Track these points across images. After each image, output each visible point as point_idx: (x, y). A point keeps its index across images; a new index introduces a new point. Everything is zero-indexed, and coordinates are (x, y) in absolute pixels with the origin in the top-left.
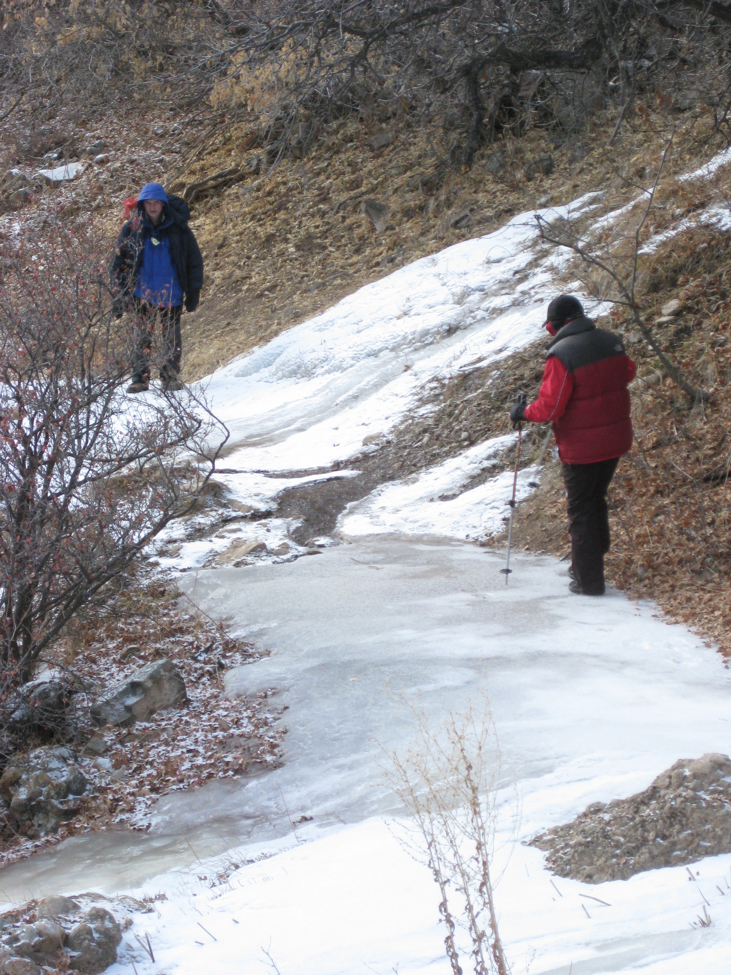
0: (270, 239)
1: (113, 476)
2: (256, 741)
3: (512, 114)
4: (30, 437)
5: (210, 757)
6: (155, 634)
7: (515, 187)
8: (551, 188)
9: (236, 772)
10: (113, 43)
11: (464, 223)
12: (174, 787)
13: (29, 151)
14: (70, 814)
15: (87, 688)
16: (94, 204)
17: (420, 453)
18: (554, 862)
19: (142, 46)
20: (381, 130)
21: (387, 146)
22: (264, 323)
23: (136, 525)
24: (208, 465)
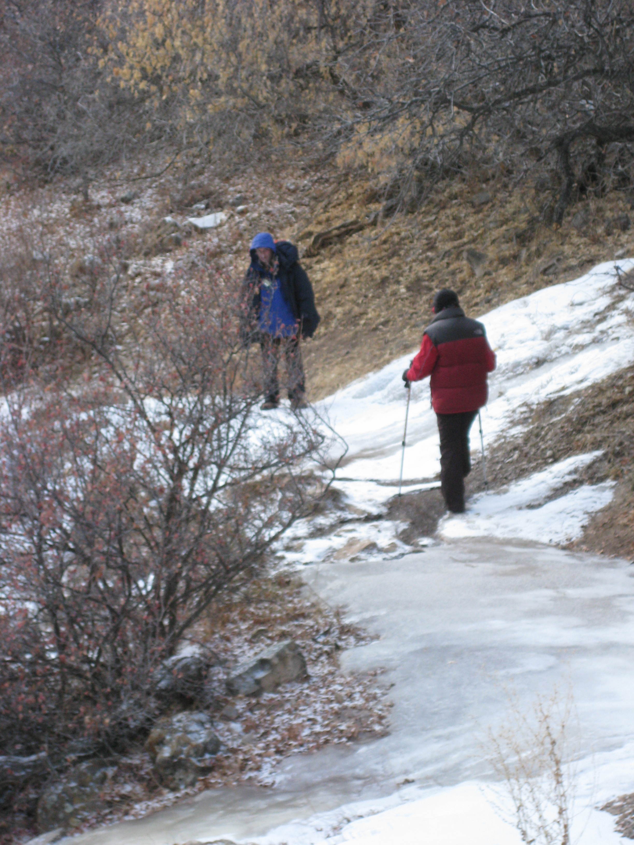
0: (384, 280)
1: (249, 481)
2: (366, 713)
3: (594, 178)
4: (179, 447)
5: (327, 726)
6: (281, 618)
7: (596, 241)
8: (627, 242)
9: (350, 739)
10: (255, 112)
11: (551, 270)
12: (296, 750)
13: (180, 202)
14: (206, 770)
15: (223, 663)
16: (234, 248)
17: (511, 468)
18: (623, 825)
19: (280, 115)
20: (481, 190)
21: (486, 203)
22: (378, 353)
23: (269, 524)
24: (329, 473)
